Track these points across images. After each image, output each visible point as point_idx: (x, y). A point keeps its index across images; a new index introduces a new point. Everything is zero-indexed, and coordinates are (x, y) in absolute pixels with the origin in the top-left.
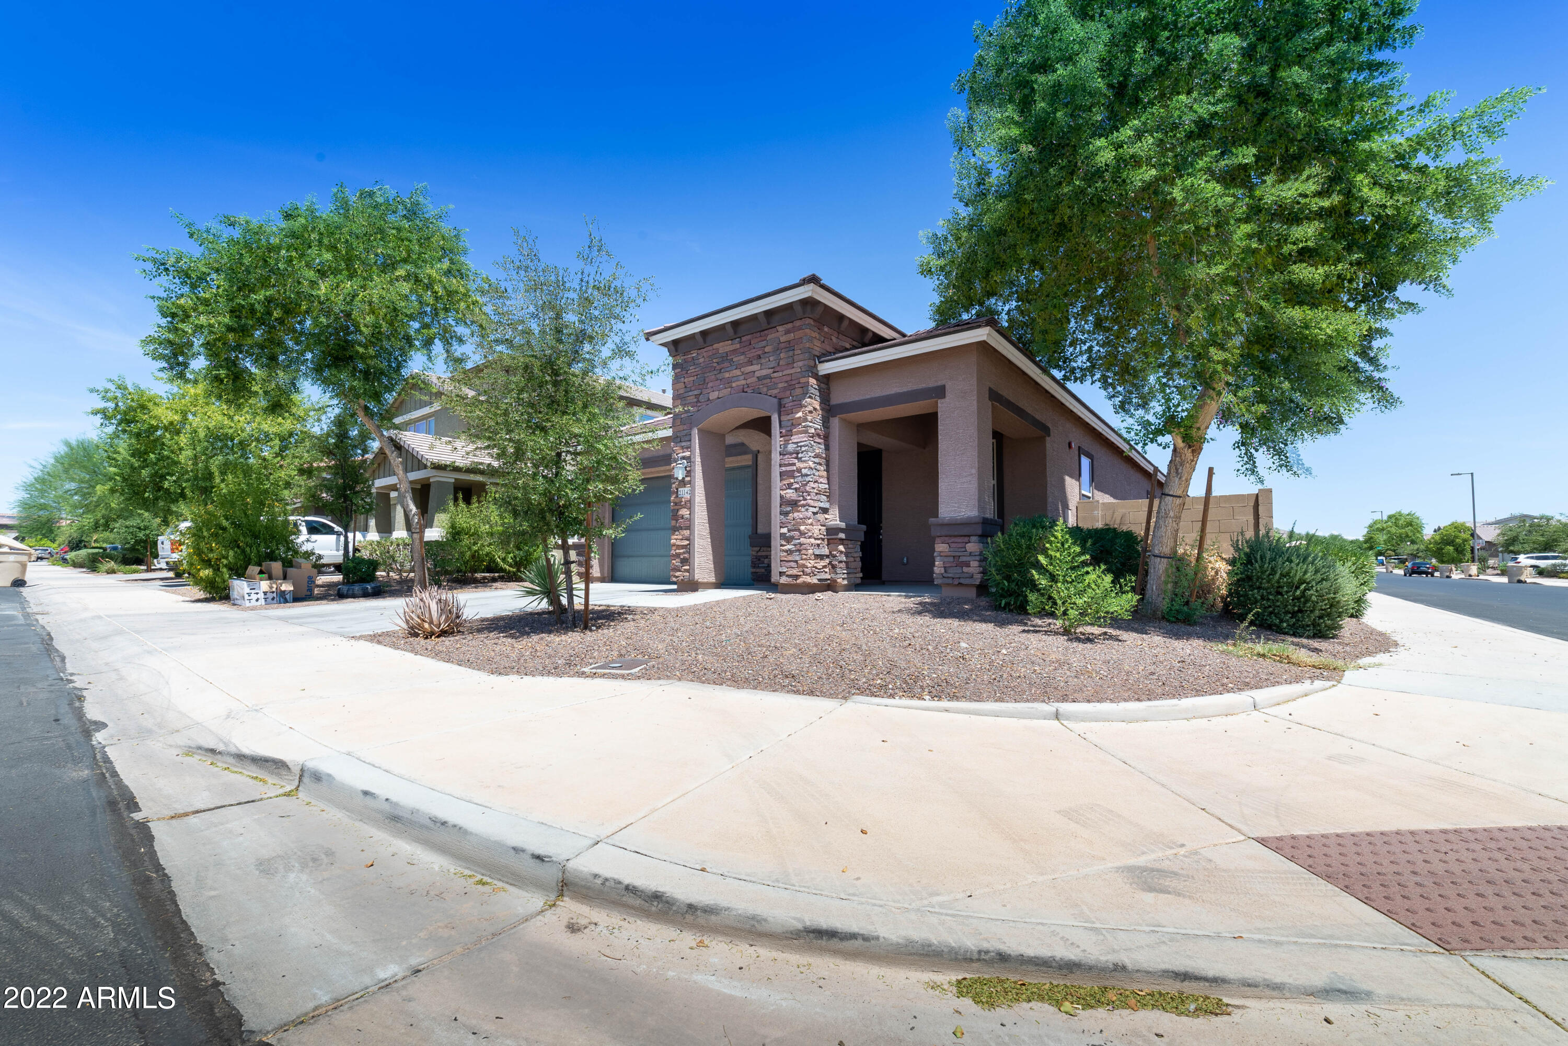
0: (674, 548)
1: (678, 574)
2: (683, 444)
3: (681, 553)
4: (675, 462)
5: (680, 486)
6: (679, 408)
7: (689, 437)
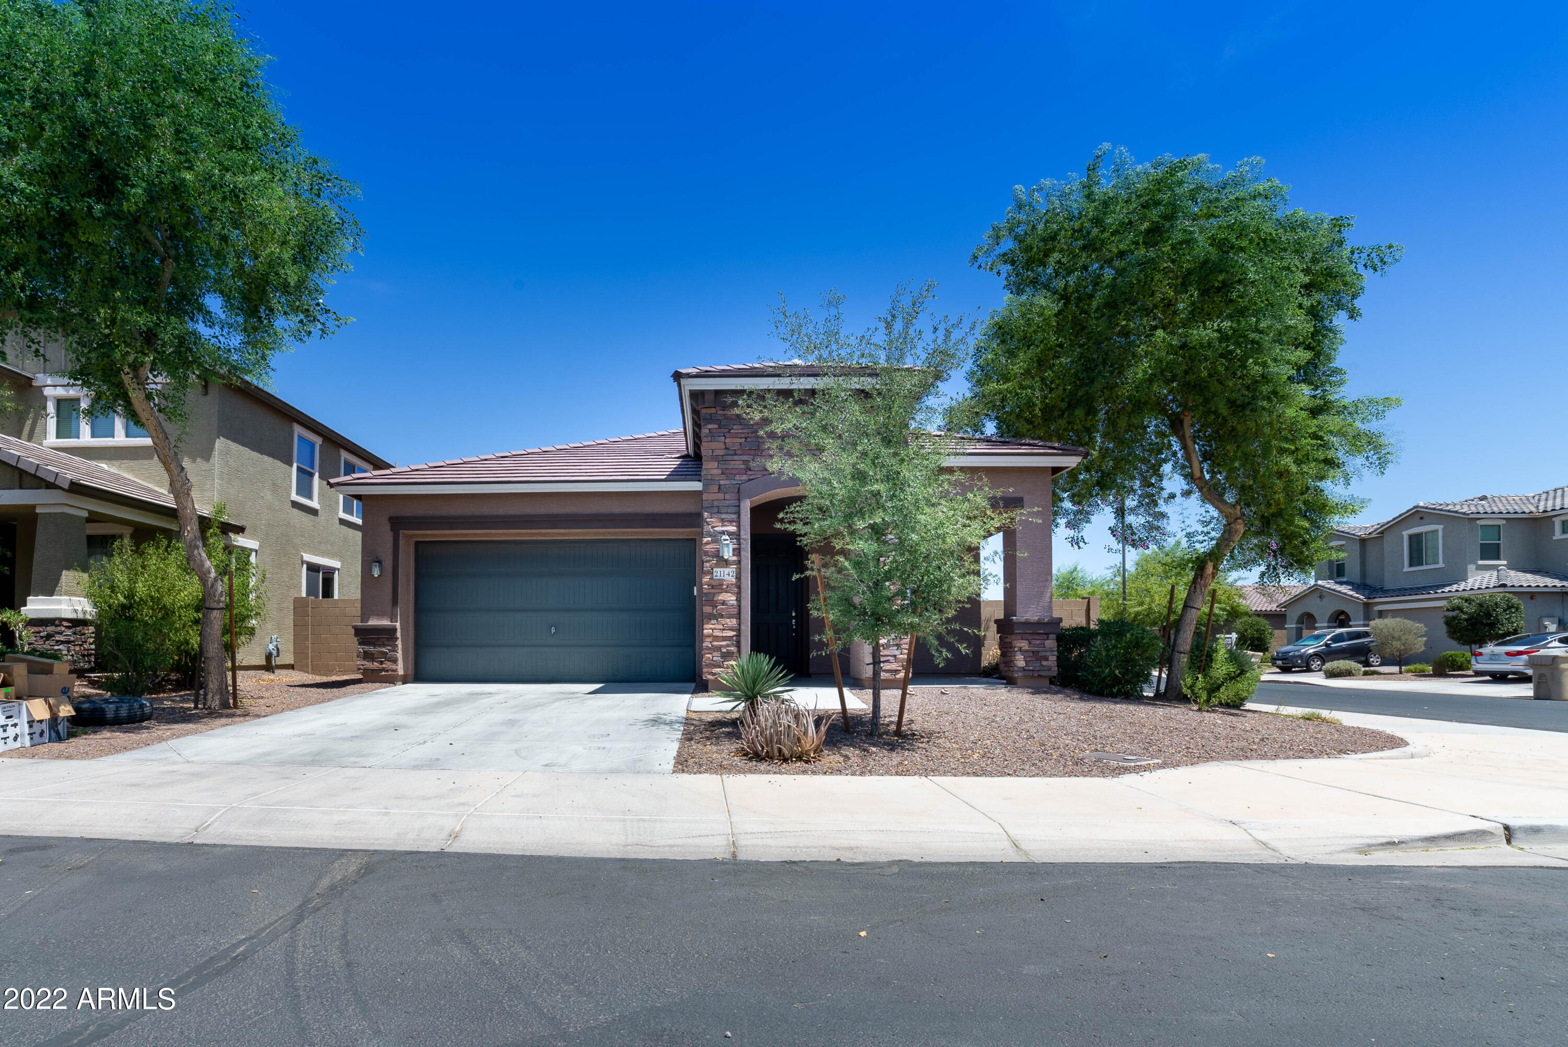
0: (709, 640)
1: (716, 671)
2: (723, 516)
3: (721, 646)
4: (711, 536)
5: (717, 566)
6: (715, 472)
7: (735, 509)
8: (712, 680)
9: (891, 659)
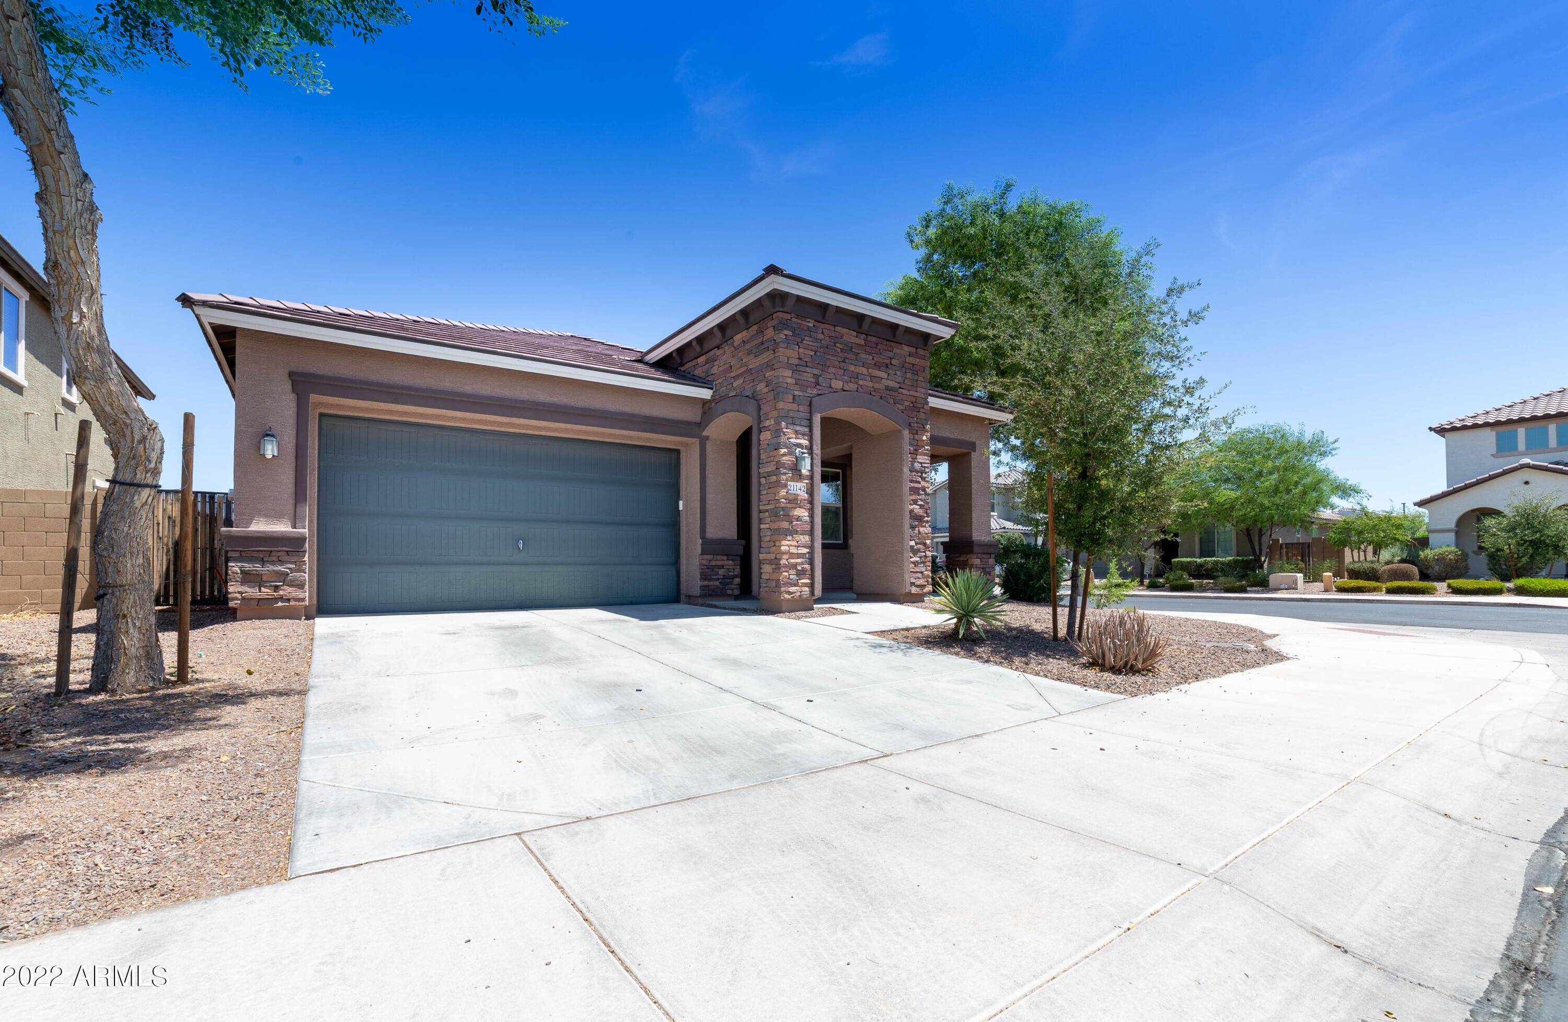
0: (786, 557)
1: (792, 589)
2: (798, 428)
3: (797, 564)
4: (787, 447)
5: (793, 480)
6: (789, 380)
7: (807, 423)
8: (788, 600)
9: (920, 575)
